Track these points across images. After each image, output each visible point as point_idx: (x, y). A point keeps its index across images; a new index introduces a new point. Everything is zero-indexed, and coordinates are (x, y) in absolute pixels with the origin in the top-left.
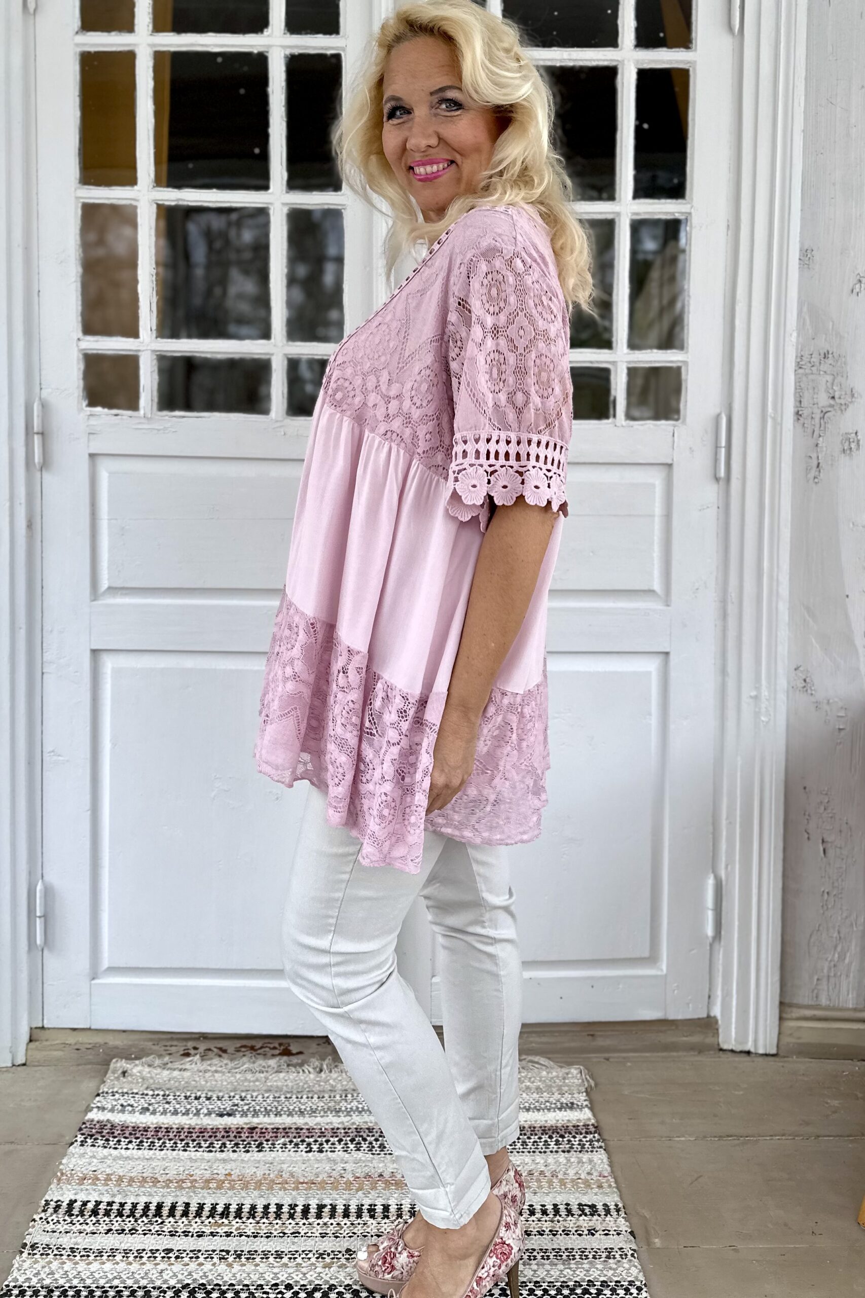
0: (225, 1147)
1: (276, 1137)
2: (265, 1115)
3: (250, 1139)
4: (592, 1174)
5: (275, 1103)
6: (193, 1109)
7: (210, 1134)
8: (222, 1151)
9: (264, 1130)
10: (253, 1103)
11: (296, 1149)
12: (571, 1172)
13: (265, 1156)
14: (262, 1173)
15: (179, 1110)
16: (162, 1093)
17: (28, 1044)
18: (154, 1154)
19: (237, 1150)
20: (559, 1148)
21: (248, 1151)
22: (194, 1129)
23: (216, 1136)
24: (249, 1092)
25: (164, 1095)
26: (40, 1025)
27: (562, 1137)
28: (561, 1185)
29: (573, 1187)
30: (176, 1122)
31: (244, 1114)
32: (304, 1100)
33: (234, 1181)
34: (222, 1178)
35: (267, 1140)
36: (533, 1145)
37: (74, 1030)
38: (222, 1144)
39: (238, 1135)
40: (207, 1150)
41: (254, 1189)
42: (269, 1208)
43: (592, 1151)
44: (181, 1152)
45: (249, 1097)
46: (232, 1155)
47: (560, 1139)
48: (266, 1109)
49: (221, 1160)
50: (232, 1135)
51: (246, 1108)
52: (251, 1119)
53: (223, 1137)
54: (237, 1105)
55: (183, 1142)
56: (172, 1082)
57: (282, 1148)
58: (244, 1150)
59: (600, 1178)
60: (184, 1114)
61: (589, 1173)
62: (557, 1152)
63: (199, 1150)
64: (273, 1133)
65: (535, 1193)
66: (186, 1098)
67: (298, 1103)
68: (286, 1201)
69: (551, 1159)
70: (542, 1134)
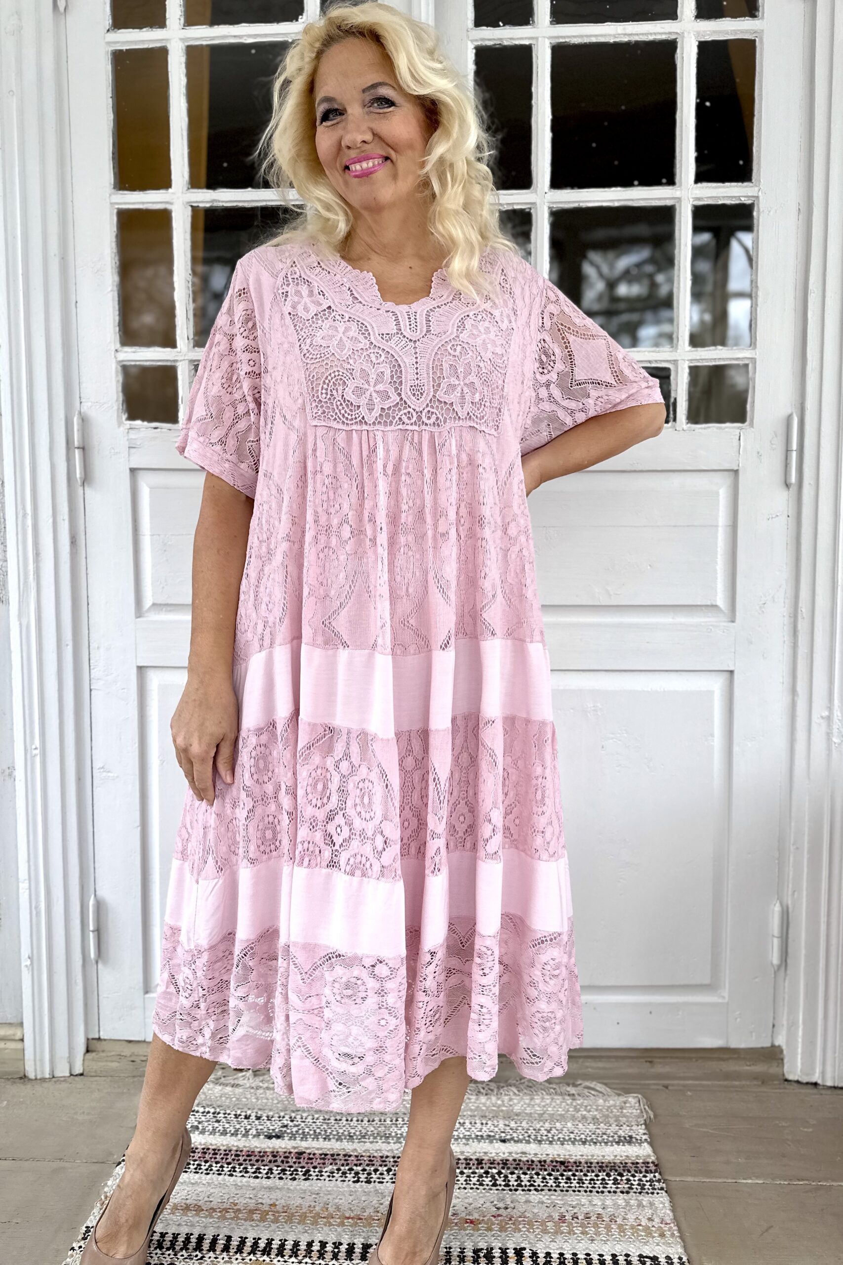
0: (272, 1173)
1: (324, 1164)
2: (313, 1139)
3: (297, 1165)
4: (653, 1220)
5: (325, 1126)
6: (242, 1129)
7: (257, 1158)
8: (268, 1178)
9: (311, 1156)
10: (303, 1124)
11: (343, 1179)
12: (631, 1217)
13: (311, 1185)
14: (307, 1204)
15: (228, 1130)
16: (212, 1110)
17: (85, 1054)
18: (200, 1178)
19: (284, 1177)
20: (617, 1188)
21: (294, 1179)
22: (241, 1151)
23: (263, 1161)
24: (300, 1113)
25: (214, 1113)
26: (97, 1036)
27: (621, 1175)
28: (621, 1232)
29: (633, 1235)
30: (225, 1143)
31: (293, 1137)
32: (353, 1123)
33: (278, 1212)
34: (267, 1209)
35: (315, 1167)
36: (590, 1183)
37: (130, 1042)
38: (269, 1169)
39: (285, 1160)
40: (254, 1175)
41: (298, 1223)
42: (312, 1246)
43: (652, 1193)
44: (227, 1177)
45: (298, 1117)
46: (278, 1181)
47: (619, 1178)
48: (315, 1131)
49: (266, 1188)
50: (279, 1160)
51: (295, 1129)
52: (299, 1142)
53: (270, 1162)
54: (286, 1126)
55: (230, 1166)
56: (223, 1099)
57: (329, 1176)
58: (290, 1177)
59: (662, 1226)
60: (232, 1135)
61: (650, 1219)
62: (615, 1192)
63: (245, 1175)
64: (321, 1159)
65: (592, 1240)
66: (236, 1116)
67: (347, 1126)
68: (331, 1239)
69: (609, 1200)
70: (600, 1171)
